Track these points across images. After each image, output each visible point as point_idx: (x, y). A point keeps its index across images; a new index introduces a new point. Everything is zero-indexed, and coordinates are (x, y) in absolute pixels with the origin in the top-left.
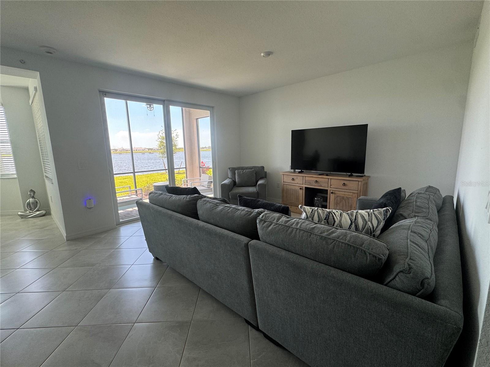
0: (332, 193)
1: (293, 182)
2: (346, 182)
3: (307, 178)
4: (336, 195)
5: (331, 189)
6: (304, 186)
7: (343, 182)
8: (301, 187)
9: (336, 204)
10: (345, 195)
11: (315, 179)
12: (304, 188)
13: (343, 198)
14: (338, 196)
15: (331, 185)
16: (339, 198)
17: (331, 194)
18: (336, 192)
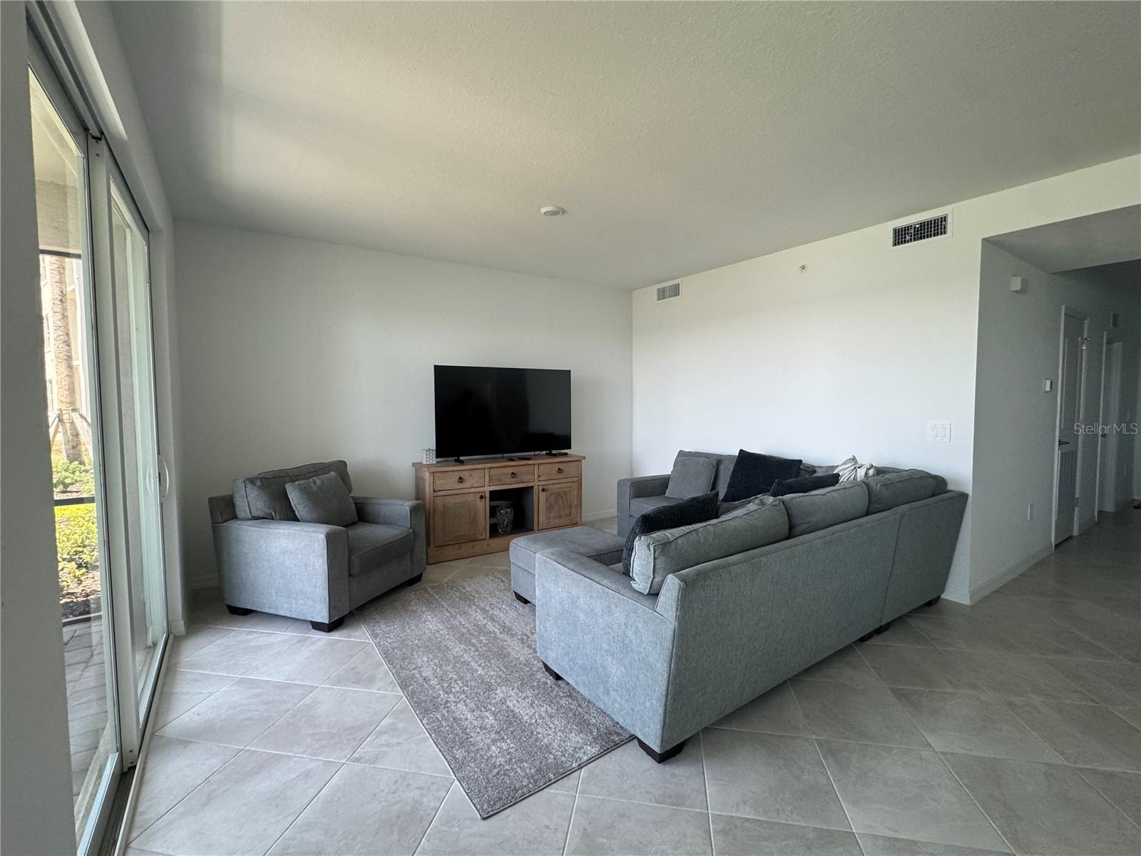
0: (543, 490)
1: (461, 486)
2: (561, 466)
3: (494, 472)
4: (548, 493)
5: (540, 483)
6: (487, 489)
7: (557, 467)
8: (481, 494)
9: (549, 510)
10: (562, 488)
11: (510, 470)
12: (488, 495)
13: (559, 494)
14: (552, 494)
15: (539, 476)
16: (552, 498)
17: (541, 493)
18: (548, 487)
